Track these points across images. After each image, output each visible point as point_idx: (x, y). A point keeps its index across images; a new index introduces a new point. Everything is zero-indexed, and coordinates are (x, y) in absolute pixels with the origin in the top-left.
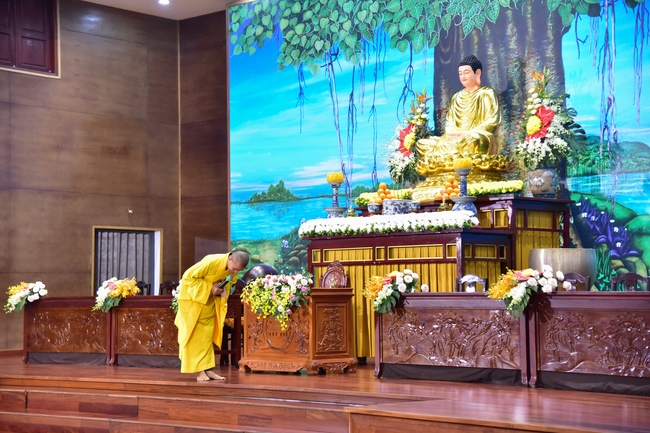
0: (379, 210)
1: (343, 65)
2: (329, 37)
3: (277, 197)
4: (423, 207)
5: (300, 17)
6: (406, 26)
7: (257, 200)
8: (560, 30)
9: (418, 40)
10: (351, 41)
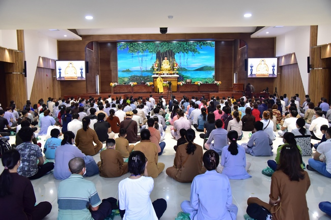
0: (163, 74)
1: (140, 54)
2: (138, 50)
3: (128, 71)
4: (170, 74)
5: (132, 46)
6: (151, 50)
7: (124, 71)
8: (174, 54)
9: (153, 52)
10: (142, 51)
